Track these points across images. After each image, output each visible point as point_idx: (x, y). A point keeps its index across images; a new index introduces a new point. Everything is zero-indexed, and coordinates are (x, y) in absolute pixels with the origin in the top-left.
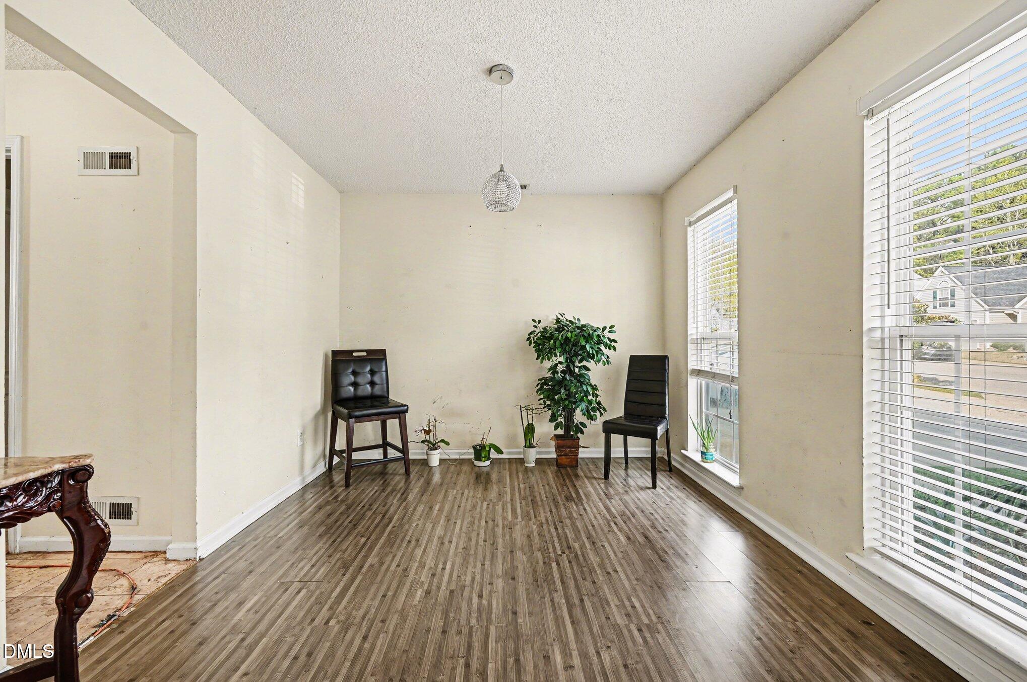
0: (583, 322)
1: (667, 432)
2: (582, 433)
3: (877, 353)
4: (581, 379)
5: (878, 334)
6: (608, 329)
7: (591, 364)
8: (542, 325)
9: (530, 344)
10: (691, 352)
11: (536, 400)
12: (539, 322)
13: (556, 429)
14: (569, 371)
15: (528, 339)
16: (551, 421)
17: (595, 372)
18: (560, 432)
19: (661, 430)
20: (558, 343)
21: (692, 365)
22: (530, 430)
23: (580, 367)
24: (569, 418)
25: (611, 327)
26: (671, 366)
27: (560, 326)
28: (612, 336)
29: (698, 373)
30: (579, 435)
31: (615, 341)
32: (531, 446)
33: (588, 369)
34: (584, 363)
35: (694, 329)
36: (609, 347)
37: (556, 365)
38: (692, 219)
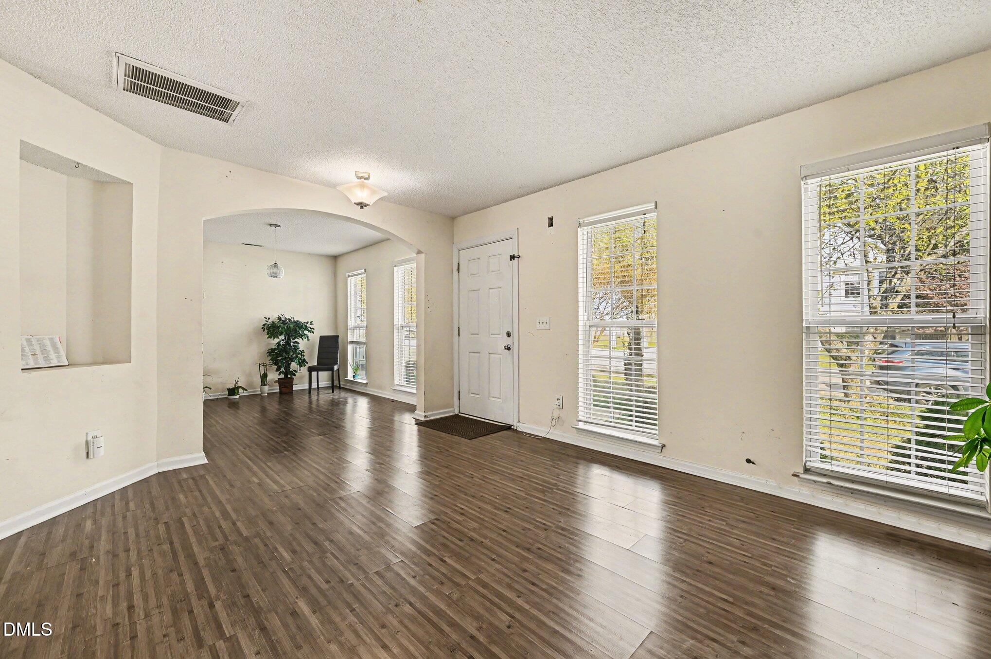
0: (296, 320)
1: (338, 369)
2: (295, 375)
3: (397, 331)
4: (296, 348)
5: (397, 326)
6: (309, 323)
7: (299, 340)
8: (270, 321)
9: (264, 331)
10: (349, 334)
11: (268, 360)
12: (269, 319)
13: (279, 374)
14: (288, 343)
15: (262, 328)
16: (277, 371)
17: (302, 344)
18: (282, 376)
19: (336, 368)
20: (283, 330)
21: (349, 339)
22: (264, 376)
23: (293, 342)
24: (287, 367)
25: (311, 322)
26: (340, 340)
27: (283, 321)
28: (312, 326)
29: (352, 342)
30: (293, 377)
31: (314, 329)
32: (265, 385)
33: (298, 343)
34: (296, 340)
35: (351, 323)
36: (310, 332)
37: (280, 342)
38: (350, 274)
